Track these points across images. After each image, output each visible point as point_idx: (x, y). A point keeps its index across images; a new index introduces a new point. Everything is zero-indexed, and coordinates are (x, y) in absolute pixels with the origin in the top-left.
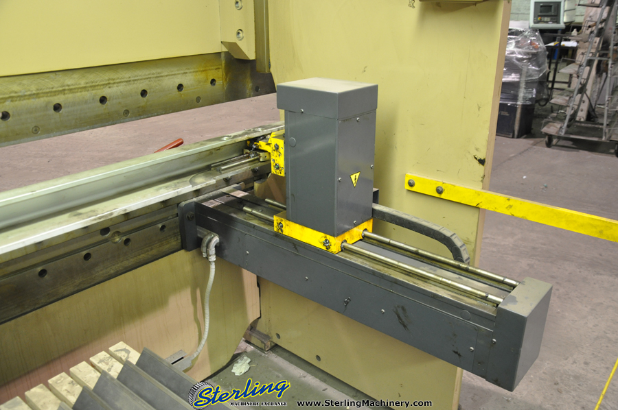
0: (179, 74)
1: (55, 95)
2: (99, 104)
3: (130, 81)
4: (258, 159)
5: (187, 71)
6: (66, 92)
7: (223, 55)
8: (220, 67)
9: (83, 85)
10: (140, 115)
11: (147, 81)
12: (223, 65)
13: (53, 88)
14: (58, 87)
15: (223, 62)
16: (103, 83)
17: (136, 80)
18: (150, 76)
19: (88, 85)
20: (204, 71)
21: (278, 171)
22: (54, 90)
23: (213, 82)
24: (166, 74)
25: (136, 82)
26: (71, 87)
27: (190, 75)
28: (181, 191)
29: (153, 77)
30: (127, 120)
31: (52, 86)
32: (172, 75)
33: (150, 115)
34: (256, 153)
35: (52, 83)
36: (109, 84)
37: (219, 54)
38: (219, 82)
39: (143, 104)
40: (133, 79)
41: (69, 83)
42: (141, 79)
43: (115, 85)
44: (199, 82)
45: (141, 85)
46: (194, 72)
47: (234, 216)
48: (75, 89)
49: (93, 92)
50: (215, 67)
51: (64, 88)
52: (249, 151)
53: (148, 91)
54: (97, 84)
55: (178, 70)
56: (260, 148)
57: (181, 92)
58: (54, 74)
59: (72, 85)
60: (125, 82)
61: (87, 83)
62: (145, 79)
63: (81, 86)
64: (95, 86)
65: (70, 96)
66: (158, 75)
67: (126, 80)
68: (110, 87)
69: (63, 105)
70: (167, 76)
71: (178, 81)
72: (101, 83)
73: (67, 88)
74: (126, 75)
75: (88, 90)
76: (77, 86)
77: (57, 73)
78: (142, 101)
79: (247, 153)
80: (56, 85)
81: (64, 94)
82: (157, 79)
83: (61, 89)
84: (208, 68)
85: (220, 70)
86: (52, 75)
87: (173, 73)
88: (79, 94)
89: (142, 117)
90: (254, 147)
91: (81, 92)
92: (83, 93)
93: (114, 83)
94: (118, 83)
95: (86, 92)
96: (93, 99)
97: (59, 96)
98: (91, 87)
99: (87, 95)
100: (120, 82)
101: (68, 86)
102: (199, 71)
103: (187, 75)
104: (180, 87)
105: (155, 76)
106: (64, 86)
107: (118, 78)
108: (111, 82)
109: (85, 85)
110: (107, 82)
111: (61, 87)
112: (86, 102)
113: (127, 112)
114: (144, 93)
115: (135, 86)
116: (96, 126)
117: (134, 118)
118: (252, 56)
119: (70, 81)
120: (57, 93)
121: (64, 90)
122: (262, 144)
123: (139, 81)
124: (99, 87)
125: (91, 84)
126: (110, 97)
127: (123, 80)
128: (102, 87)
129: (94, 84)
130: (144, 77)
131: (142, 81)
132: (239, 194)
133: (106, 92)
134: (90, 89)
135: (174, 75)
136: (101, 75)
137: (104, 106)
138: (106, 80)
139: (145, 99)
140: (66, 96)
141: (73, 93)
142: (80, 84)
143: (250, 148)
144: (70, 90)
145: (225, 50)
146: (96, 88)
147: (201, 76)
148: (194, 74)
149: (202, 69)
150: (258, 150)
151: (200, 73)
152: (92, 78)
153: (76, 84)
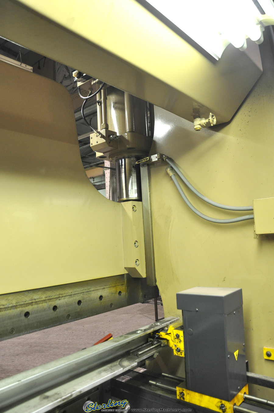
0: (100, 289)
1: (27, 306)
2: (52, 311)
3: (71, 295)
4: (160, 345)
5: (104, 287)
6: (33, 304)
7: (125, 276)
8: (124, 283)
9: (44, 299)
10: (76, 318)
11: (82, 295)
12: (126, 282)
13: (25, 301)
14: (29, 301)
15: (126, 280)
16: (56, 297)
17: (75, 294)
18: (83, 291)
19: (47, 299)
20: (115, 286)
21: (179, 353)
22: (26, 302)
23: (120, 292)
24: (93, 290)
25: (75, 295)
26: (37, 300)
27: (107, 289)
28: (116, 373)
29: (85, 292)
30: (69, 321)
31: (25, 300)
32: (96, 290)
33: (82, 317)
34: (158, 341)
35: (25, 298)
36: (59, 297)
37: (123, 275)
38: (123, 293)
39: (79, 310)
40: (73, 293)
41: (36, 298)
42: (78, 294)
43: (63, 298)
44: (112, 293)
45: (78, 297)
46: (109, 287)
47: (143, 388)
48: (39, 301)
49: (50, 303)
50: (121, 284)
51: (32, 301)
52: (152, 339)
53: (82, 301)
54: (52, 298)
55: (100, 287)
56: (161, 337)
57: (102, 301)
58: (27, 292)
59: (38, 299)
60: (69, 295)
61: (46, 297)
62: (80, 293)
63: (42, 299)
64: (51, 299)
65: (35, 306)
66: (88, 290)
67: (69, 294)
68: (59, 300)
69: (30, 313)
70: (93, 291)
71: (99, 293)
72: (55, 297)
73: (34, 301)
74: (69, 291)
75: (46, 302)
76: (40, 300)
77: (29, 292)
78: (79, 308)
79: (151, 341)
80: (28, 300)
81: (32, 305)
82: (87, 293)
83: (30, 302)
84: (117, 285)
85: (124, 285)
86: (26, 293)
87: (97, 289)
88: (41, 305)
89: (78, 319)
90: (157, 336)
91: (42, 303)
92: (43, 304)
93: (62, 297)
94: (64, 296)
95: (45, 304)
96: (49, 308)
97: (29, 307)
98: (48, 300)
99: (45, 305)
100: (66, 296)
101: (35, 299)
102: (112, 287)
103: (105, 289)
104: (101, 297)
105: (87, 291)
106: (32, 300)
107: (65, 293)
108: (61, 296)
109: (45, 299)
110: (58, 296)
111: (30, 300)
112: (45, 310)
113: (69, 315)
114: (79, 302)
115: (74, 298)
116: (49, 326)
117: (73, 320)
118: (144, 275)
119: (36, 296)
120: (28, 305)
121: (32, 302)
122: (163, 334)
123: (77, 295)
124: (53, 300)
125: (48, 298)
126: (59, 307)
127: (67, 295)
128: (55, 299)
129: (50, 298)
130: (80, 292)
131: (79, 295)
132: (140, 370)
133: (57, 303)
134: (48, 301)
135: (98, 290)
136: (55, 291)
137: (55, 312)
138: (58, 295)
139: (80, 306)
140: (33, 306)
141: (38, 304)
142: (42, 298)
143: (153, 337)
144: (36, 302)
145: (126, 272)
146: (52, 300)
147: (113, 290)
148: (109, 288)
149: (114, 285)
150: (160, 338)
151: (112, 288)
152: (49, 294)
153: (39, 298)
